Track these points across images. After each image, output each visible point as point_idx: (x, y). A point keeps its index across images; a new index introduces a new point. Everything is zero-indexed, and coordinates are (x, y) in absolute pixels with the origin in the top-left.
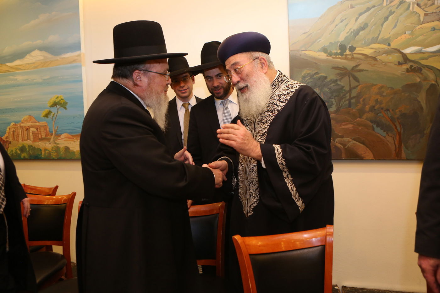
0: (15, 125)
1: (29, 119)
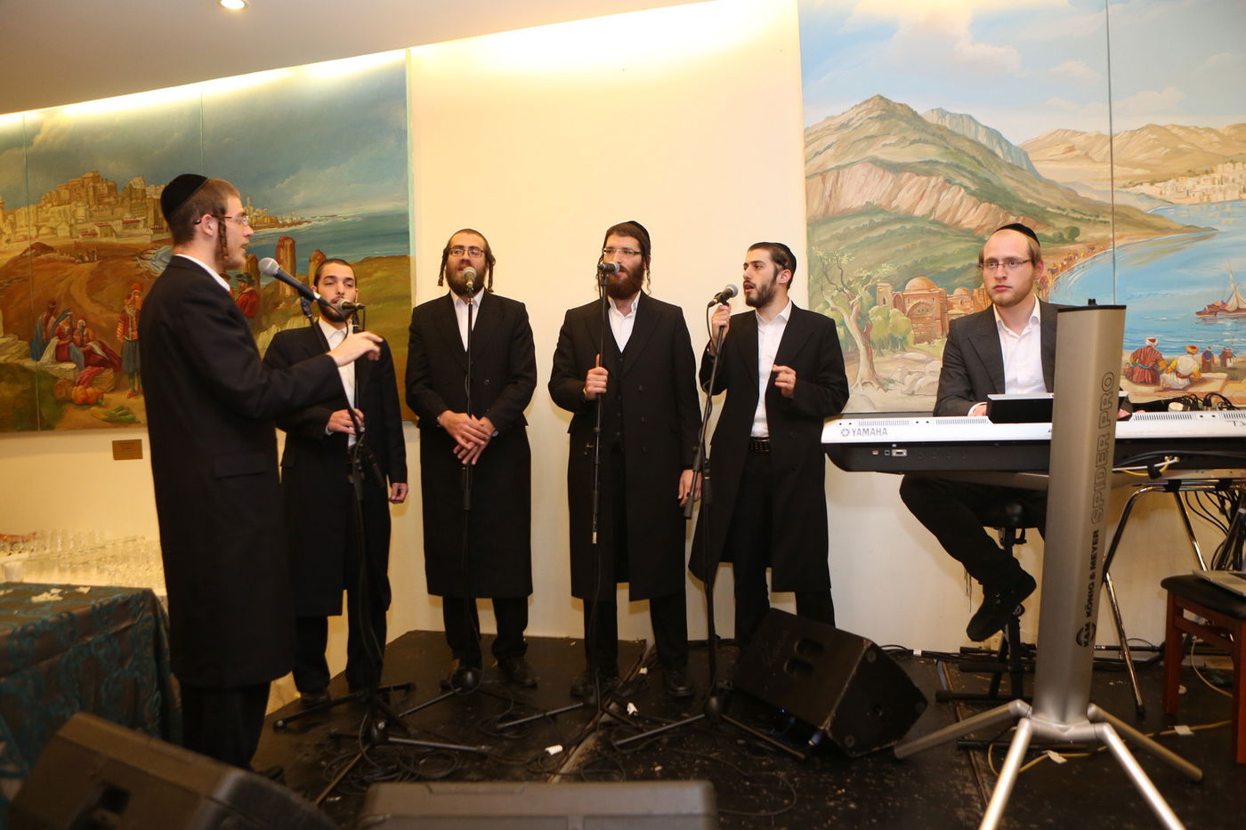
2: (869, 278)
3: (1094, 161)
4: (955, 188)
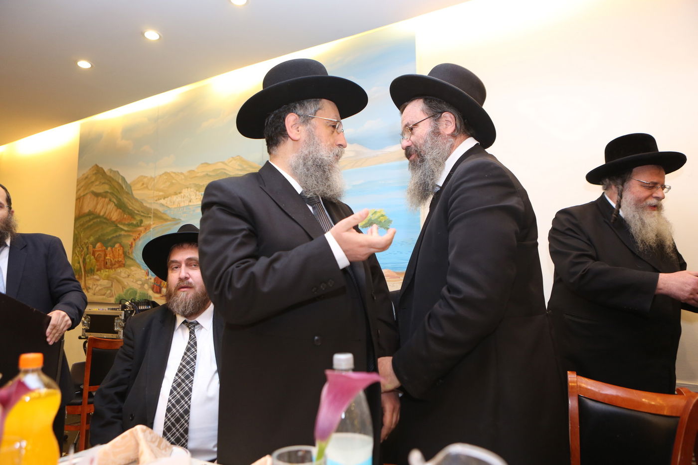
3: (149, 190)
4: (111, 203)
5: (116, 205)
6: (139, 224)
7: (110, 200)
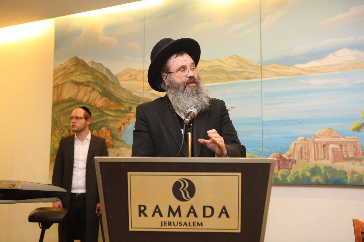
0: (305, 139)
1: (328, 133)
2: (68, 126)
3: (138, 81)
4: (95, 91)
5: (100, 93)
6: (128, 110)
7: (94, 89)
